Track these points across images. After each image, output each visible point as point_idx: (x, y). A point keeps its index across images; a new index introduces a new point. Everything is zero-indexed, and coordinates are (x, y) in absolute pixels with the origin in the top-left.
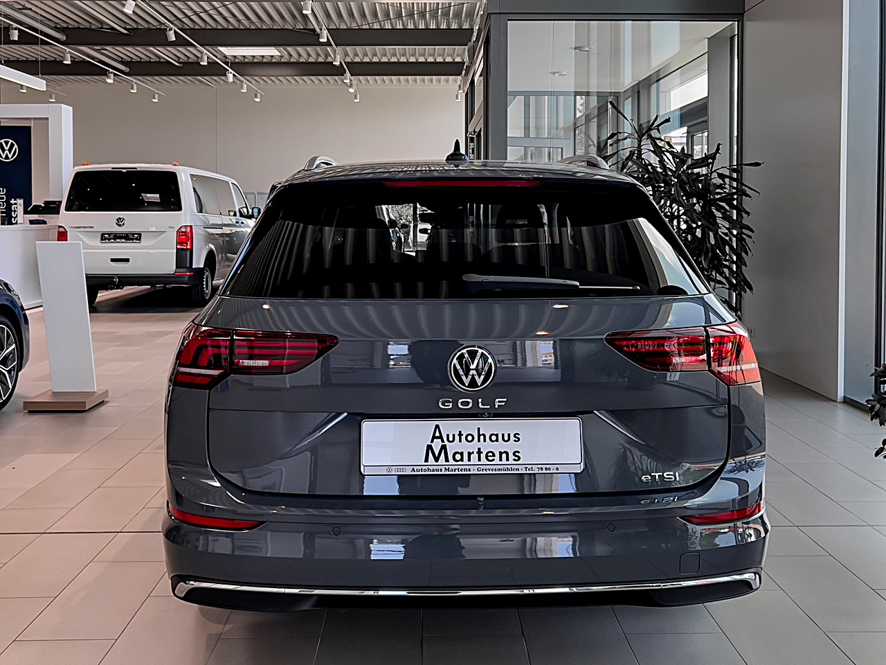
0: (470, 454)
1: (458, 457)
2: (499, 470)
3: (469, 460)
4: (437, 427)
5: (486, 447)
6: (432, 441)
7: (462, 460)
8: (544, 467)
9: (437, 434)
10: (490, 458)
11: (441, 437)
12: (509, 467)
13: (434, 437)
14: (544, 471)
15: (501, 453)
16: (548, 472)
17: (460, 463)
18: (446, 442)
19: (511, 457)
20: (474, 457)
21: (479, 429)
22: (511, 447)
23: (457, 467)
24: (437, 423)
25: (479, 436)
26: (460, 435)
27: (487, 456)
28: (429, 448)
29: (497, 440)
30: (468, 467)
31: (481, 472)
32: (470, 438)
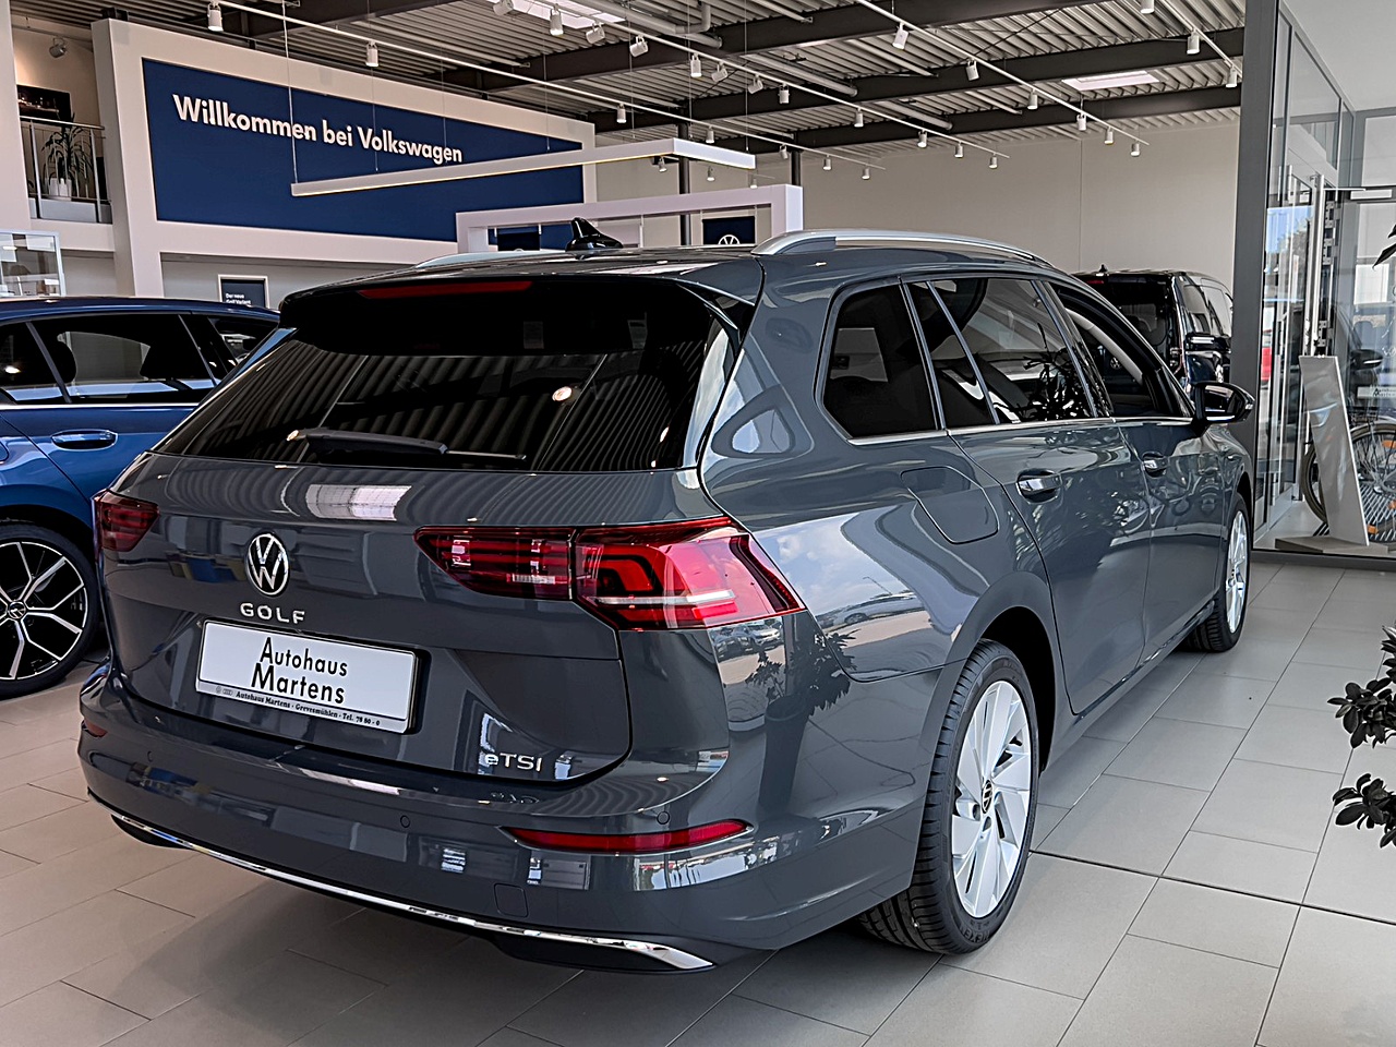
0: (294, 683)
1: (282, 685)
2: (318, 711)
3: (292, 693)
4: (269, 640)
5: (312, 677)
6: (261, 660)
7: (285, 690)
8: (364, 716)
9: (267, 651)
10: (313, 694)
11: (269, 655)
12: (328, 709)
13: (264, 655)
14: (363, 723)
15: (324, 689)
16: (367, 725)
17: (283, 694)
18: (274, 664)
19: (334, 696)
20: (298, 687)
21: (307, 650)
22: (335, 681)
23: (277, 699)
24: (270, 635)
25: (306, 660)
26: (288, 656)
27: (310, 690)
28: (258, 667)
29: (323, 670)
30: (287, 701)
31: (299, 711)
32: (297, 662)
